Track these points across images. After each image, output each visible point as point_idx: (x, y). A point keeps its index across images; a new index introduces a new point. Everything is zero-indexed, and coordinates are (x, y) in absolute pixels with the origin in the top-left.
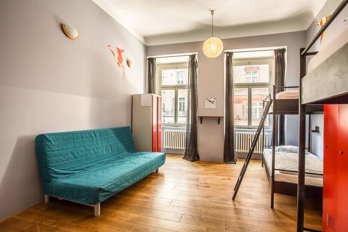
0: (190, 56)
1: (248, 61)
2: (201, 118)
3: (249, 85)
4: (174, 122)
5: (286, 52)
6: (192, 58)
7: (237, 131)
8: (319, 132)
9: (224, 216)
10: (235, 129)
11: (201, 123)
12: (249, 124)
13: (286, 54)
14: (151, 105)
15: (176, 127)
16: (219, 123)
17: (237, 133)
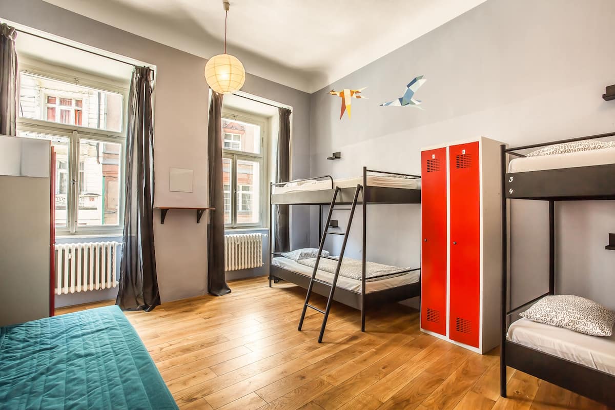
0: (137, 68)
1: (233, 113)
2: (164, 212)
3: (233, 154)
4: (65, 222)
5: (291, 115)
6: (142, 75)
7: (228, 233)
8: (337, 227)
9: (307, 372)
10: (225, 230)
11: (162, 222)
12: (232, 220)
13: (291, 117)
14: (48, 176)
15: (74, 234)
16: (198, 222)
17: (230, 236)
